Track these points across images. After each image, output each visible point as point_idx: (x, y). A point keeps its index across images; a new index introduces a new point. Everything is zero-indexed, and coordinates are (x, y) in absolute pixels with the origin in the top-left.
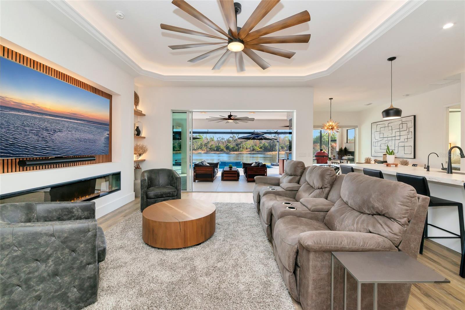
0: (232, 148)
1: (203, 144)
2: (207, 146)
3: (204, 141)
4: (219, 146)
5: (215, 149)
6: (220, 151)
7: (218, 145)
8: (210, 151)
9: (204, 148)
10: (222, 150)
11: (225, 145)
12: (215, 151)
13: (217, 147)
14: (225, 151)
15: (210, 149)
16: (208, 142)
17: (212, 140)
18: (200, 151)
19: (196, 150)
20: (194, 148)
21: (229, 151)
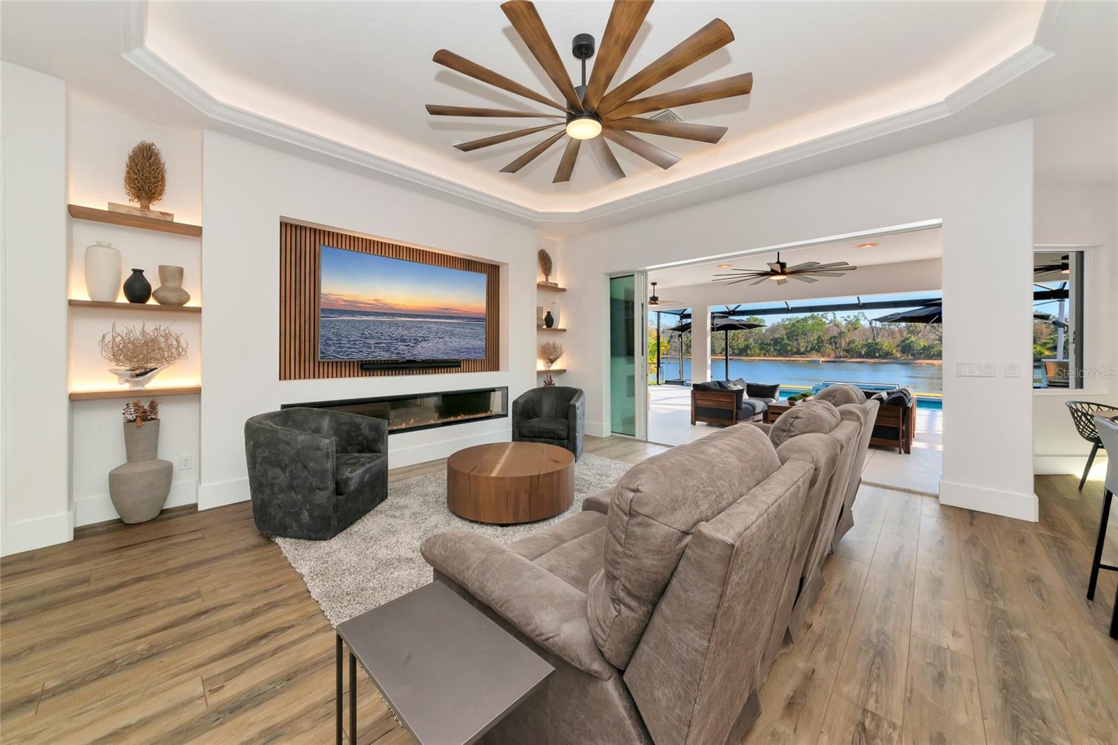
0: (924, 348)
1: (826, 337)
2: (836, 343)
3: (828, 330)
4: (877, 344)
5: (863, 353)
6: (880, 357)
7: (874, 339)
8: (846, 357)
9: (828, 348)
10: (887, 355)
11: (898, 339)
12: (864, 358)
13: (868, 346)
14: (897, 358)
15: (847, 351)
16: (841, 333)
17: (854, 326)
18: (815, 357)
19: (803, 353)
20: (799, 350)
21: (910, 357)
